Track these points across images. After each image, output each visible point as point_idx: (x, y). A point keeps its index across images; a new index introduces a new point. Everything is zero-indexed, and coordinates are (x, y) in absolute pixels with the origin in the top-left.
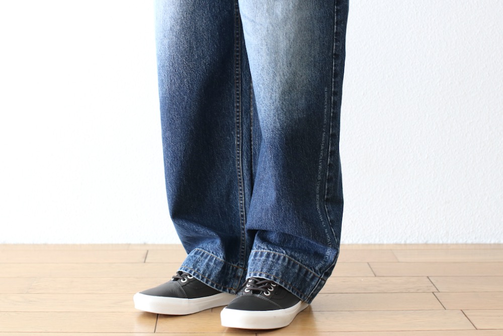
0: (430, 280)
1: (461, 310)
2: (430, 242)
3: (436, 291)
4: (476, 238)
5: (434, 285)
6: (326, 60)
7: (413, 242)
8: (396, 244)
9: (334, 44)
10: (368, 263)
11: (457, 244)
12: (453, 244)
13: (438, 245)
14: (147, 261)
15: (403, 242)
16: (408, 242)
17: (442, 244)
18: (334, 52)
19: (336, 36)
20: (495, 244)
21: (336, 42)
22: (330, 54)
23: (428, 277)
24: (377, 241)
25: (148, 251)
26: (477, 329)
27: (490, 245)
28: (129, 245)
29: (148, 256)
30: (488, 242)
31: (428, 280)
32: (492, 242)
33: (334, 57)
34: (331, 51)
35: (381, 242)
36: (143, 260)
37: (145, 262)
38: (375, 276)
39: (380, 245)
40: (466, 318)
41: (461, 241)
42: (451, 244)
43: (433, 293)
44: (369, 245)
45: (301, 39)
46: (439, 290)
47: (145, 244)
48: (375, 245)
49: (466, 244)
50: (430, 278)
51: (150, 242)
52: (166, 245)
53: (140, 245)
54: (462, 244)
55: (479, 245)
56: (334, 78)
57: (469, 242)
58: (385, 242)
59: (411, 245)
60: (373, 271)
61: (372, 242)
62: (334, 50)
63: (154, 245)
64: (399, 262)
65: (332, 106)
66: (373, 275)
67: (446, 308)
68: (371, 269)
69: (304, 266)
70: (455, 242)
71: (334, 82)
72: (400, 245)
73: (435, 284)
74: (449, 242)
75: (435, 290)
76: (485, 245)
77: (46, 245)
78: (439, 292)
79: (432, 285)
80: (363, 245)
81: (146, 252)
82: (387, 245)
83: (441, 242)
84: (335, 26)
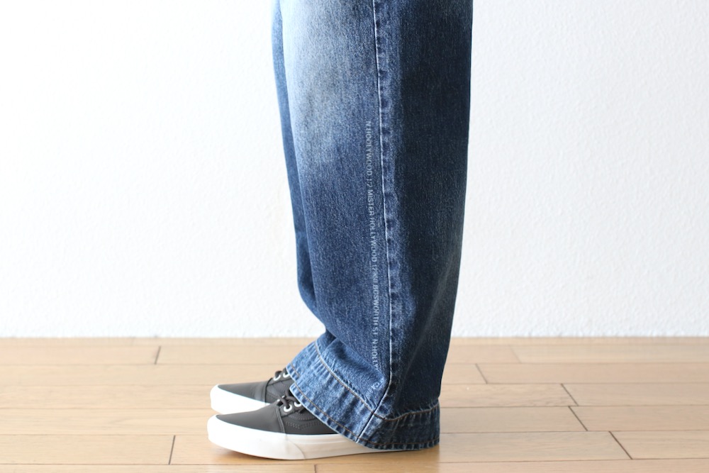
0: (564, 388)
1: (610, 432)
2: (566, 334)
3: (574, 404)
4: (631, 329)
5: (570, 396)
6: (365, 79)
7: (541, 335)
8: (517, 338)
9: (377, 56)
10: (476, 365)
11: (604, 338)
12: (599, 338)
13: (577, 338)
14: (159, 361)
15: (526, 335)
16: (534, 334)
17: (583, 338)
18: (378, 68)
19: (379, 43)
20: (658, 338)
21: (380, 52)
22: (372, 71)
23: (562, 385)
24: (489, 334)
25: (160, 348)
26: (631, 459)
27: (652, 338)
28: (133, 339)
29: (161, 354)
30: (648, 334)
31: (562, 388)
32: (655, 334)
33: (379, 75)
34: (373, 67)
35: (495, 335)
36: (154, 360)
37: (155, 363)
38: (487, 383)
39: (493, 339)
40: (616, 443)
41: (609, 334)
42: (596, 338)
43: (569, 407)
44: (478, 338)
45: (314, 47)
46: (579, 403)
47: (156, 338)
48: (486, 338)
49: (617, 338)
50: (565, 386)
51: (163, 335)
52: (186, 339)
53: (150, 339)
54: (611, 338)
55: (636, 338)
56: (382, 108)
57: (622, 334)
58: (501, 335)
59: (538, 338)
60: (483, 376)
61: (482, 334)
62: (378, 65)
63: (168, 339)
64: (520, 363)
65: (382, 150)
66: (484, 382)
67: (589, 429)
68: (481, 372)
69: (354, 391)
70: (601, 335)
71: (383, 113)
72: (522, 338)
73: (571, 394)
74: (593, 334)
75: (572, 403)
76: (644, 338)
77: (13, 339)
78: (578, 406)
79: (568, 395)
80: (470, 339)
81: (157, 349)
82: (504, 338)
83: (581, 334)
84: (376, 29)
